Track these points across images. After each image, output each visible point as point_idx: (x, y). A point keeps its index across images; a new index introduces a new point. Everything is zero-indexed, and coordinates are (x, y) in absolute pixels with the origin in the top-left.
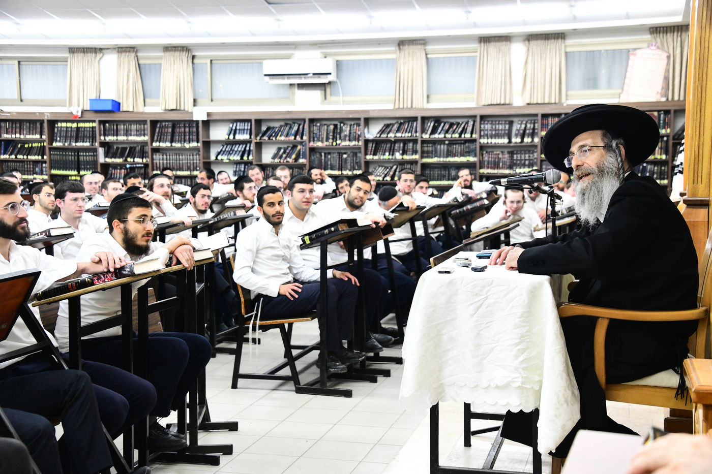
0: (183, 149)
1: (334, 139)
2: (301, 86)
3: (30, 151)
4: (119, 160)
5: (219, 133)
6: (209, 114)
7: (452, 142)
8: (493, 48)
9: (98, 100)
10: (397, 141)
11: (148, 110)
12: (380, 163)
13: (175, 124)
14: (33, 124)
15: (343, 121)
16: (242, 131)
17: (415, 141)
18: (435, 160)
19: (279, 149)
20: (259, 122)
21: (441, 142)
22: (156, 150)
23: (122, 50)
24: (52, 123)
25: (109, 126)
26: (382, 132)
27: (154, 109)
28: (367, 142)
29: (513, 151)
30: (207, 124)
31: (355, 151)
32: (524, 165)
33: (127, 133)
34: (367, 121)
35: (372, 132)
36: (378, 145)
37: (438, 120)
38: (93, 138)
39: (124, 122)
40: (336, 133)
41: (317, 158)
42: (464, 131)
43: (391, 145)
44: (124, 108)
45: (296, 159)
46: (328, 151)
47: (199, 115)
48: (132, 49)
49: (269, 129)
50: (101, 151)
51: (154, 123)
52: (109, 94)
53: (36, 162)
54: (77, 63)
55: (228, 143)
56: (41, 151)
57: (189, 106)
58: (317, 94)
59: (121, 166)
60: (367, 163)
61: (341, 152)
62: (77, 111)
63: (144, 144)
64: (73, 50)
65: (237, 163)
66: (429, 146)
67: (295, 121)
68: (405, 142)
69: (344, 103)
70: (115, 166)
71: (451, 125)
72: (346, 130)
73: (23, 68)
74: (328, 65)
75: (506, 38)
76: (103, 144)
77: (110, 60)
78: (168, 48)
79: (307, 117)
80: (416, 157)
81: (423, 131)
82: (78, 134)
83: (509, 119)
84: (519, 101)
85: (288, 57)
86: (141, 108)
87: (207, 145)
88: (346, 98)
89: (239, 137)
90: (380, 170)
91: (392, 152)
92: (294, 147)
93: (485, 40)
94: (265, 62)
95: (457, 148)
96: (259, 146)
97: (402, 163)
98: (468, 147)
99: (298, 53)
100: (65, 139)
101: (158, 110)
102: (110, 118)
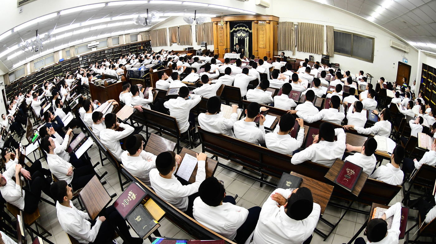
0: (76, 64)
1: (100, 55)
2: (93, 48)
3: (50, 74)
4: (65, 69)
5: (81, 59)
11: (67, 59)
13: (74, 59)
14: (50, 68)
15: (100, 52)
16: (85, 57)
17: (113, 52)
19: (91, 59)
20: (87, 55)
21: (116, 51)
22: (72, 65)
23: (63, 49)
24: (53, 67)
25: (63, 64)
28: (105, 54)
31: (104, 56)
33: (66, 64)
34: (104, 51)
35: (106, 52)
38: (61, 67)
39: (65, 62)
41: (99, 59)
42: (119, 49)
45: (95, 59)
46: (99, 57)
47: (79, 57)
49: (89, 56)
50: (62, 69)
51: (71, 60)
52: (61, 58)
54: (55, 54)
56: (52, 73)
61: (102, 56)
62: (57, 63)
63: (70, 65)
65: (85, 63)
67: (93, 53)
68: (111, 52)
70: (65, 71)
72: (102, 53)
74: (98, 43)
75: (122, 35)
76: (63, 67)
77: (61, 52)
78: (71, 47)
80: (113, 54)
81: (114, 50)
82: (58, 67)
83: (125, 46)
84: (125, 44)
85: (91, 43)
88: (100, 48)
89: (85, 59)
90: (108, 58)
91: (109, 54)
92: (94, 57)
93: (120, 35)
95: (118, 52)
97: (111, 56)
98: (121, 51)
99: (92, 42)
100: (56, 69)
101: (70, 58)
102: (62, 62)
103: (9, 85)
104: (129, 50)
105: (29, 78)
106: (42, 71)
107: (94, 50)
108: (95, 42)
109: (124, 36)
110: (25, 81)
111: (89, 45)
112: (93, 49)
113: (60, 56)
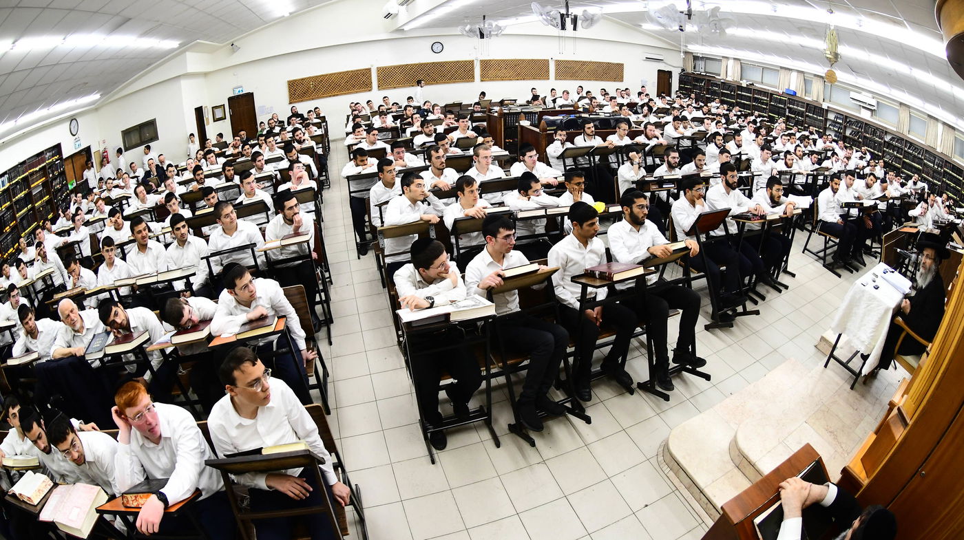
0: (816, 119)
1: (873, 136)
2: (863, 107)
3: (763, 104)
4: (793, 116)
5: (831, 116)
6: (828, 107)
7: (915, 156)
8: (932, 121)
9: (788, 89)
10: (896, 146)
11: (806, 98)
12: (889, 154)
13: (815, 107)
14: (765, 93)
15: (877, 128)
16: (840, 119)
17: (902, 149)
18: (908, 161)
19: (853, 131)
20: (846, 117)
21: (911, 155)
22: (807, 116)
23: (799, 72)
24: (772, 94)
25: (792, 101)
26: (891, 140)
27: (808, 98)
28: (885, 141)
29: (935, 171)
30: (827, 111)
31: (880, 144)
32: (936, 180)
33: (797, 106)
34: (886, 133)
35: (887, 138)
36: (889, 145)
37: (911, 144)
38: (785, 105)
39: (797, 101)
40: (874, 133)
41: (867, 142)
42: (919, 153)
43: (894, 148)
44: (797, 95)
45: (858, 138)
46: (870, 140)
47: (825, 106)
48: (802, 72)
49: (850, 121)
50: (787, 110)
51: (808, 104)
52: (793, 88)
53: (764, 108)
54: (783, 73)
55: (833, 121)
56: (766, 104)
57: (821, 101)
58: (869, 113)
59: (794, 118)
60: (884, 151)
61: (875, 142)
62: (781, 92)
63: (803, 112)
64: (781, 68)
65: (836, 131)
66: (907, 155)
67: (860, 122)
68: (898, 148)
69: (879, 120)
70: (792, 118)
71: (916, 148)
72: (878, 133)
73: (764, 71)
74: (874, 102)
75: (937, 120)
76: (788, 108)
77: (794, 74)
78: (815, 75)
79: (865, 122)
80: (901, 156)
81: (906, 146)
82: (780, 101)
83: (935, 156)
84: (939, 150)
85: (860, 93)
86: (803, 97)
87: (826, 120)
88: (880, 119)
89: (838, 120)
90: (888, 156)
91: (894, 150)
92: (858, 132)
93: (930, 116)
94: (851, 93)
96: (845, 127)
97: (896, 157)
98: (920, 161)
99: (864, 93)
100: (775, 102)
101: (810, 99)
102: (792, 98)
103: (688, 73)
104: (939, 173)
105: (725, 85)
106: (747, 89)
107: (865, 115)
108: (870, 95)
109: (940, 126)
110: (717, 85)
111: (853, 95)
112: (863, 110)
113: (793, 84)
